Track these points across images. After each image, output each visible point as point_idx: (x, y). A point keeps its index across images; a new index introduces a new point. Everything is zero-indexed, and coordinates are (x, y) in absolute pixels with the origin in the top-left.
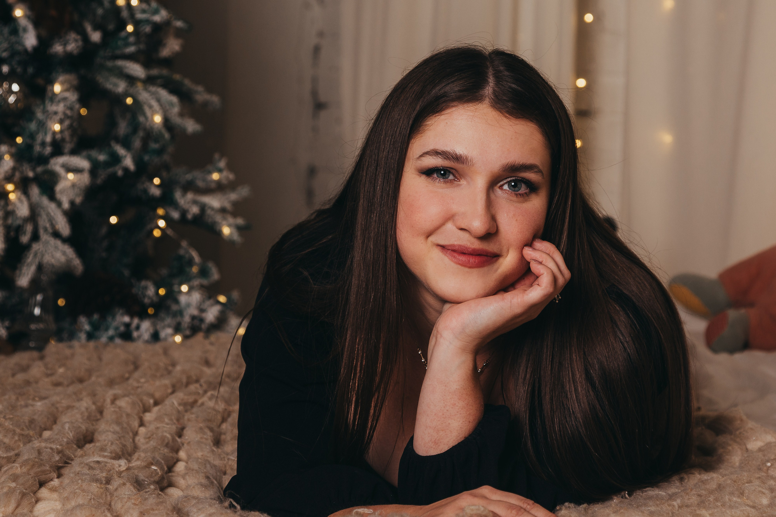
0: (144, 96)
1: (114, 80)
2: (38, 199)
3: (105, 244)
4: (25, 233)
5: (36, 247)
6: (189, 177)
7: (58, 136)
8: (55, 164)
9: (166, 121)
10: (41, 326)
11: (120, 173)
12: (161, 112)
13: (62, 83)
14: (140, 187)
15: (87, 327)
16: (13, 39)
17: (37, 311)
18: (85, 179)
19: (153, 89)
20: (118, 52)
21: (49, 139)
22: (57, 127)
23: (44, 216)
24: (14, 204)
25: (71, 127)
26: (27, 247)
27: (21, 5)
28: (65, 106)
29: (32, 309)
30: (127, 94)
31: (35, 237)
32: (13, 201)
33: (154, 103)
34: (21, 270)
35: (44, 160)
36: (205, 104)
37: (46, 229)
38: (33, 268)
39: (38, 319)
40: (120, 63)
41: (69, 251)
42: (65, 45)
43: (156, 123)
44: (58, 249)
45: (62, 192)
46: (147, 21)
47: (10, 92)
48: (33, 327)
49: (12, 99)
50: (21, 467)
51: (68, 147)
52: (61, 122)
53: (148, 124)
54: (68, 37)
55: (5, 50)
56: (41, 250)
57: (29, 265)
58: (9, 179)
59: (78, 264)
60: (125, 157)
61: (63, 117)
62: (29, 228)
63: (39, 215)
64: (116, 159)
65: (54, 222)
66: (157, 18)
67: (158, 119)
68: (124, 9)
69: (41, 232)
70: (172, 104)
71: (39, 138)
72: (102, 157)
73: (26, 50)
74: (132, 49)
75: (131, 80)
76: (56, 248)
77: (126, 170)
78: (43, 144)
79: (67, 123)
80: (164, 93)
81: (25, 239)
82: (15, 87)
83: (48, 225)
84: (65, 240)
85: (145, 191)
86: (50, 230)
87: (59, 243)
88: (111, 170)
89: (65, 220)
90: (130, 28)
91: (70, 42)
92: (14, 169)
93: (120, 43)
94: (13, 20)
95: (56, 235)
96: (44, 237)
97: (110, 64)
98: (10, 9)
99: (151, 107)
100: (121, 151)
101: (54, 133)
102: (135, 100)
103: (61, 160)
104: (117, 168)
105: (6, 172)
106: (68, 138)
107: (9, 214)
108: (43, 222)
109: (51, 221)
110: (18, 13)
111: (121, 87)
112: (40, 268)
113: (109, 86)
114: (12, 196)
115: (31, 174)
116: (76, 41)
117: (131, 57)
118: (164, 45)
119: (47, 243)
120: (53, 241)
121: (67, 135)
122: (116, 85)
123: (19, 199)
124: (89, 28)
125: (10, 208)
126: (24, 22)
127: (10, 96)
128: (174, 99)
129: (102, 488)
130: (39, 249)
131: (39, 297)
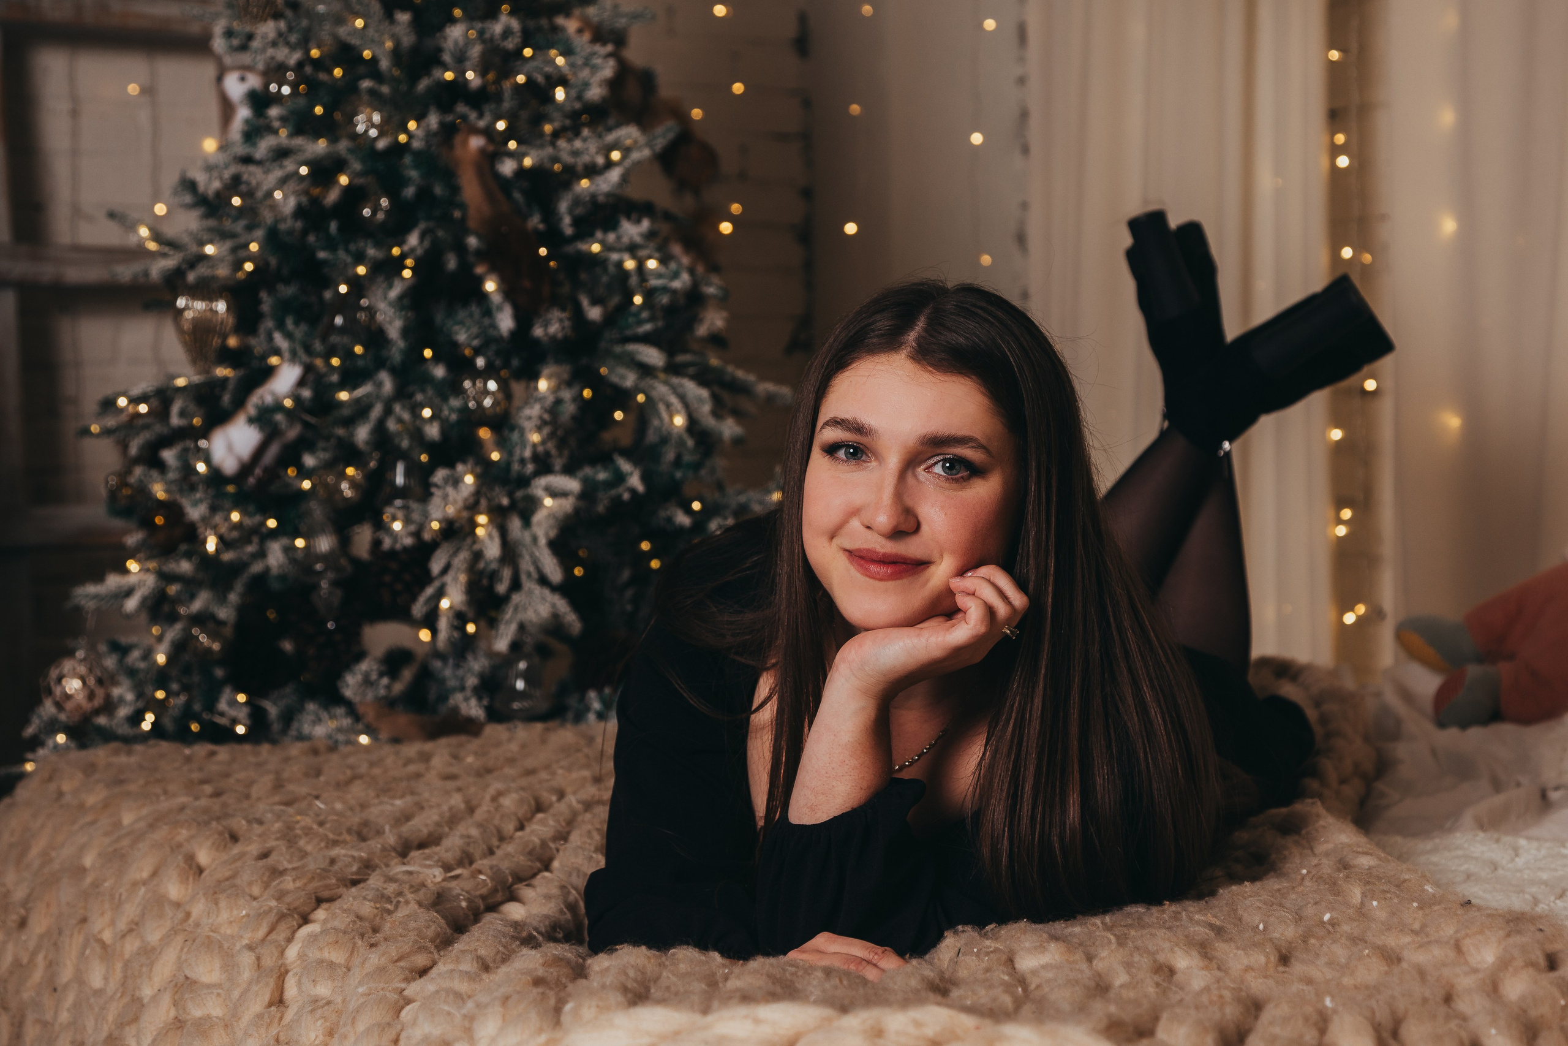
0: (661, 389)
1: (621, 370)
2: (519, 534)
3: (629, 593)
4: (501, 580)
5: (516, 598)
6: (742, 499)
7: (540, 449)
8: (536, 487)
9: (693, 424)
10: (526, 704)
11: (626, 496)
12: (683, 411)
13: (549, 378)
14: (663, 514)
15: (597, 705)
16: (486, 321)
17: (520, 685)
18: (567, 505)
19: (675, 380)
20: (629, 333)
21: (528, 453)
22: (535, 438)
23: (527, 558)
24: (482, 541)
25: (552, 435)
26: (505, 600)
27: (494, 276)
28: (542, 408)
29: (513, 682)
30: (638, 390)
31: (516, 585)
32: (481, 538)
33: (674, 400)
34: (497, 630)
35: (524, 482)
36: (770, 398)
37: (529, 575)
38: (513, 627)
39: (522, 695)
40: (632, 347)
41: (562, 605)
42: (546, 325)
43: (676, 427)
44: (546, 601)
45: (539, 524)
46: (665, 289)
47: (486, 392)
48: (516, 705)
49: (488, 402)
50: (294, 880)
51: (558, 464)
52: (539, 429)
53: (664, 429)
54: (550, 316)
55: (476, 337)
56: (523, 603)
57: (509, 622)
58: (472, 507)
59: (573, 621)
60: (631, 474)
61: (539, 423)
62: (507, 573)
63: (520, 556)
64: (620, 478)
65: (540, 565)
66: (676, 284)
67: (679, 421)
68: (633, 273)
69: (523, 578)
70: (701, 400)
71: (517, 452)
72: (602, 476)
73: (501, 337)
74: (648, 327)
75: (646, 370)
76: (543, 599)
77: (633, 491)
78: (522, 461)
79: (546, 430)
80: (691, 388)
81: (502, 588)
82: (492, 385)
83: (532, 569)
84: (554, 589)
85: (670, 520)
86: (535, 575)
87: (547, 592)
88: (613, 492)
89: (555, 561)
90: (638, 300)
91: (553, 321)
92: (477, 494)
93: (631, 320)
94: (484, 296)
95: (543, 581)
96: (528, 585)
97: (618, 349)
98: (480, 281)
99: (668, 406)
100: (625, 466)
101: (534, 445)
102: (648, 397)
103: (543, 481)
104: (621, 489)
105: (466, 500)
106: (554, 452)
107: (478, 555)
108: (526, 565)
109: (536, 563)
110: (490, 286)
111: (629, 379)
112: (522, 627)
113: (615, 379)
114: (480, 532)
115: (505, 501)
116: (561, 320)
117: (646, 339)
118: (701, 321)
119: (530, 592)
120: (537, 590)
121: (550, 446)
122: (623, 377)
123: (490, 536)
124: (585, 302)
125: (476, 547)
126: (497, 299)
127: (485, 398)
128: (704, 393)
129: (377, 908)
130: (521, 601)
131: (522, 665)
